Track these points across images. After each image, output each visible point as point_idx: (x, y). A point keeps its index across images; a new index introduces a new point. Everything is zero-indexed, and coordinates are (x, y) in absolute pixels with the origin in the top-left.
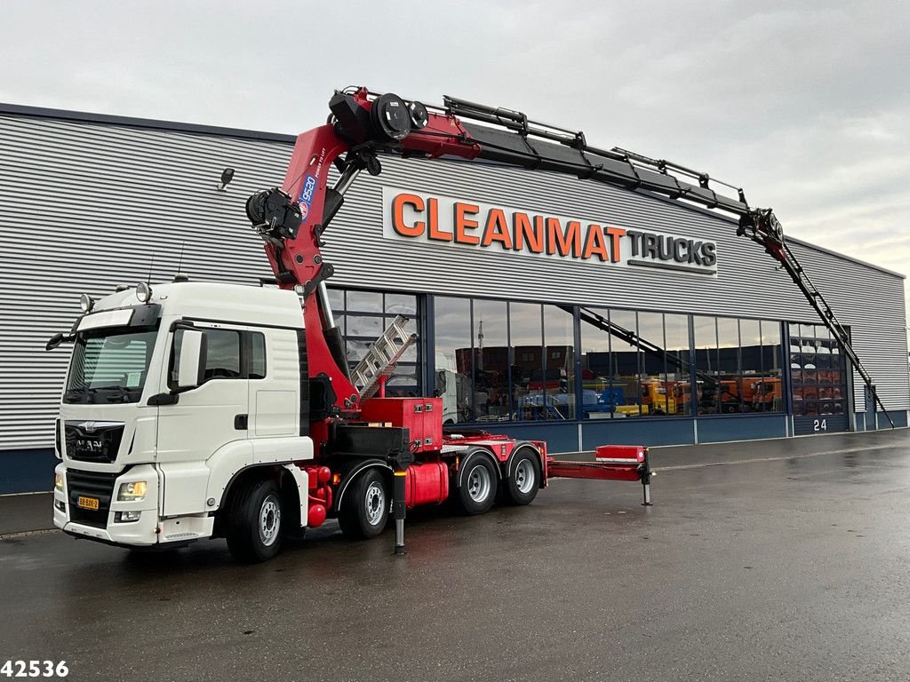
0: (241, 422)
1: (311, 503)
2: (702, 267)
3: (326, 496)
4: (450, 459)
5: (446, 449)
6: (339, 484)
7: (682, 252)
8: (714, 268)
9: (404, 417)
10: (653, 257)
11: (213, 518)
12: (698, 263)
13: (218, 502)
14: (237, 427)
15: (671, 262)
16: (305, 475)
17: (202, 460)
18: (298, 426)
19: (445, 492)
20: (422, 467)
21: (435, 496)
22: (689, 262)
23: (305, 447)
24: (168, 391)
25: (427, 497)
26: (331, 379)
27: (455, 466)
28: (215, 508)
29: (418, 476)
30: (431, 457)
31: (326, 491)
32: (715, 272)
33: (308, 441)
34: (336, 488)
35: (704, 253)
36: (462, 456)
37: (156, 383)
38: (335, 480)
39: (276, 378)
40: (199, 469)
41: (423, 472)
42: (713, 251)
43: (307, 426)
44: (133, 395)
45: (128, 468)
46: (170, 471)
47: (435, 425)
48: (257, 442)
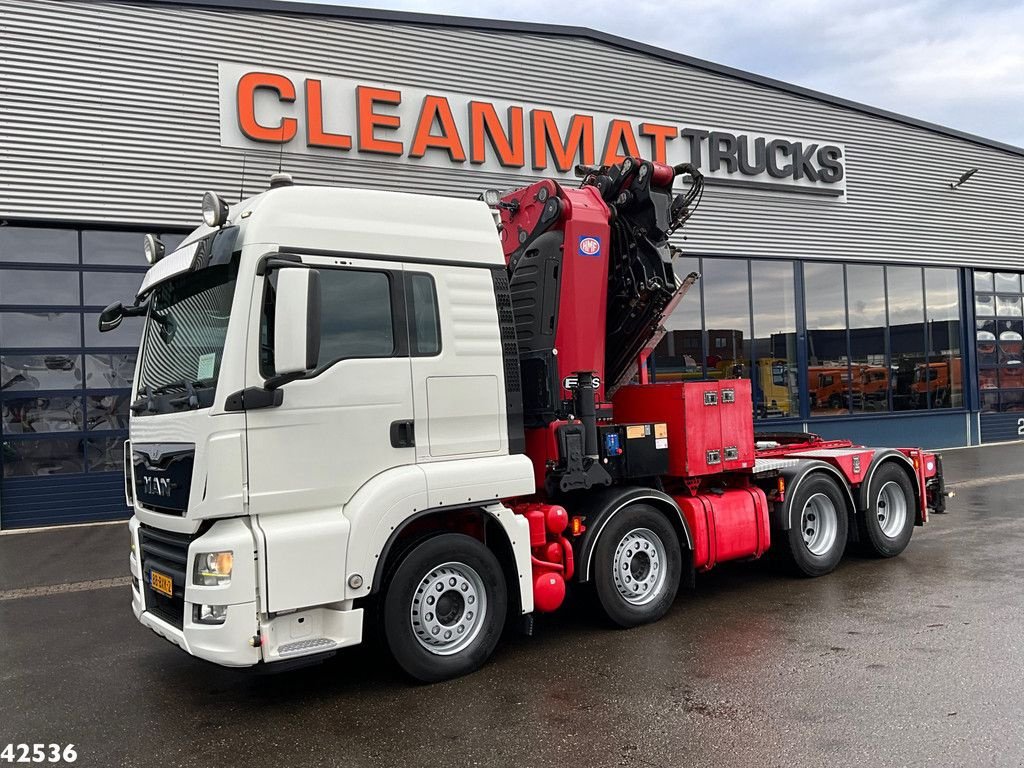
0: (403, 435)
1: (537, 570)
2: (819, 185)
3: (563, 556)
4: (769, 482)
5: (762, 465)
6: (584, 534)
7: (781, 162)
8: (841, 185)
9: (689, 415)
10: (730, 172)
11: (362, 610)
12: (812, 179)
13: (368, 581)
14: (396, 444)
15: (764, 178)
16: (522, 521)
17: (338, 506)
18: (505, 437)
19: (765, 537)
20: (724, 498)
21: (748, 546)
22: (796, 178)
23: (519, 474)
24: (260, 382)
25: (737, 548)
26: (555, 352)
27: (778, 495)
28: (364, 592)
29: (718, 514)
30: (738, 479)
31: (563, 548)
32: (842, 193)
33: (524, 463)
34: (578, 543)
35: (821, 163)
36: (788, 477)
37: (238, 371)
38: (576, 528)
39: (460, 354)
40: (332, 522)
41: (725, 506)
42: (838, 160)
43: (522, 436)
44: (203, 394)
45: (206, 525)
46: (274, 530)
47: (741, 425)
48: (432, 469)
